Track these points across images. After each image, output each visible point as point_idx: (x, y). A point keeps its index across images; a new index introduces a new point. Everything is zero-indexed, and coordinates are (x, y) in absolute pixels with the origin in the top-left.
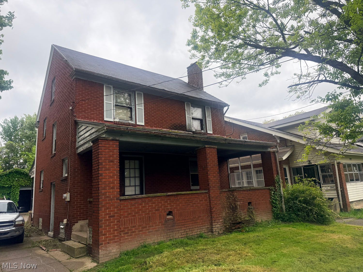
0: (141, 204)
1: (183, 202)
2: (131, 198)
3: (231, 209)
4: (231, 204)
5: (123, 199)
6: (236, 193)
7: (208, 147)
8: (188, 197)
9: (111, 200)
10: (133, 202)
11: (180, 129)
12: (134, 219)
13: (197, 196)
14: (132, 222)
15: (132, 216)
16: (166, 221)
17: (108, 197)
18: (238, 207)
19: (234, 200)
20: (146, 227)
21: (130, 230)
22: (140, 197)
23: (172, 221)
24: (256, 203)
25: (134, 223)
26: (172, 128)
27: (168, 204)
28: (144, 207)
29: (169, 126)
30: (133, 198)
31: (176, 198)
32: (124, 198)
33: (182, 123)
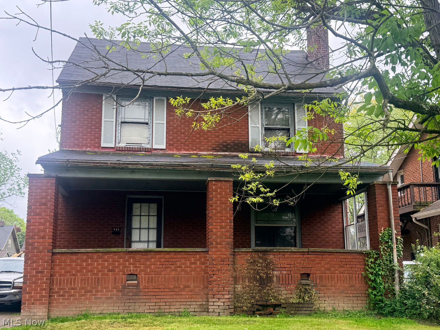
0: (86, 261)
1: (158, 263)
2: (70, 252)
3: (257, 282)
4: (258, 274)
5: (57, 252)
6: (271, 257)
7: (214, 181)
8: (167, 256)
9: (41, 252)
10: (74, 257)
11: (236, 149)
12: (75, 280)
13: (186, 256)
14: (71, 283)
15: (71, 275)
16: (124, 287)
17: (36, 248)
18: (275, 279)
19: (266, 267)
20: (91, 292)
21: (66, 292)
22: (84, 251)
23: (135, 287)
24: (321, 277)
25: (74, 284)
26: (218, 148)
27: (130, 264)
28: (91, 264)
29: (213, 146)
30: (72, 252)
31: (146, 257)
32: (60, 252)
33: (240, 140)
